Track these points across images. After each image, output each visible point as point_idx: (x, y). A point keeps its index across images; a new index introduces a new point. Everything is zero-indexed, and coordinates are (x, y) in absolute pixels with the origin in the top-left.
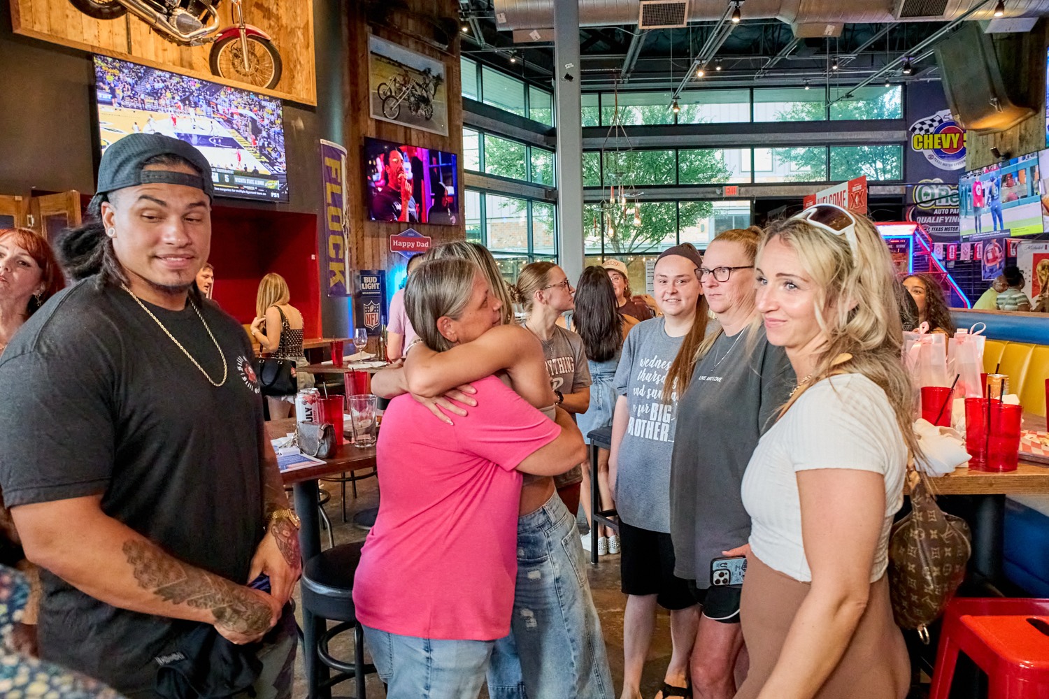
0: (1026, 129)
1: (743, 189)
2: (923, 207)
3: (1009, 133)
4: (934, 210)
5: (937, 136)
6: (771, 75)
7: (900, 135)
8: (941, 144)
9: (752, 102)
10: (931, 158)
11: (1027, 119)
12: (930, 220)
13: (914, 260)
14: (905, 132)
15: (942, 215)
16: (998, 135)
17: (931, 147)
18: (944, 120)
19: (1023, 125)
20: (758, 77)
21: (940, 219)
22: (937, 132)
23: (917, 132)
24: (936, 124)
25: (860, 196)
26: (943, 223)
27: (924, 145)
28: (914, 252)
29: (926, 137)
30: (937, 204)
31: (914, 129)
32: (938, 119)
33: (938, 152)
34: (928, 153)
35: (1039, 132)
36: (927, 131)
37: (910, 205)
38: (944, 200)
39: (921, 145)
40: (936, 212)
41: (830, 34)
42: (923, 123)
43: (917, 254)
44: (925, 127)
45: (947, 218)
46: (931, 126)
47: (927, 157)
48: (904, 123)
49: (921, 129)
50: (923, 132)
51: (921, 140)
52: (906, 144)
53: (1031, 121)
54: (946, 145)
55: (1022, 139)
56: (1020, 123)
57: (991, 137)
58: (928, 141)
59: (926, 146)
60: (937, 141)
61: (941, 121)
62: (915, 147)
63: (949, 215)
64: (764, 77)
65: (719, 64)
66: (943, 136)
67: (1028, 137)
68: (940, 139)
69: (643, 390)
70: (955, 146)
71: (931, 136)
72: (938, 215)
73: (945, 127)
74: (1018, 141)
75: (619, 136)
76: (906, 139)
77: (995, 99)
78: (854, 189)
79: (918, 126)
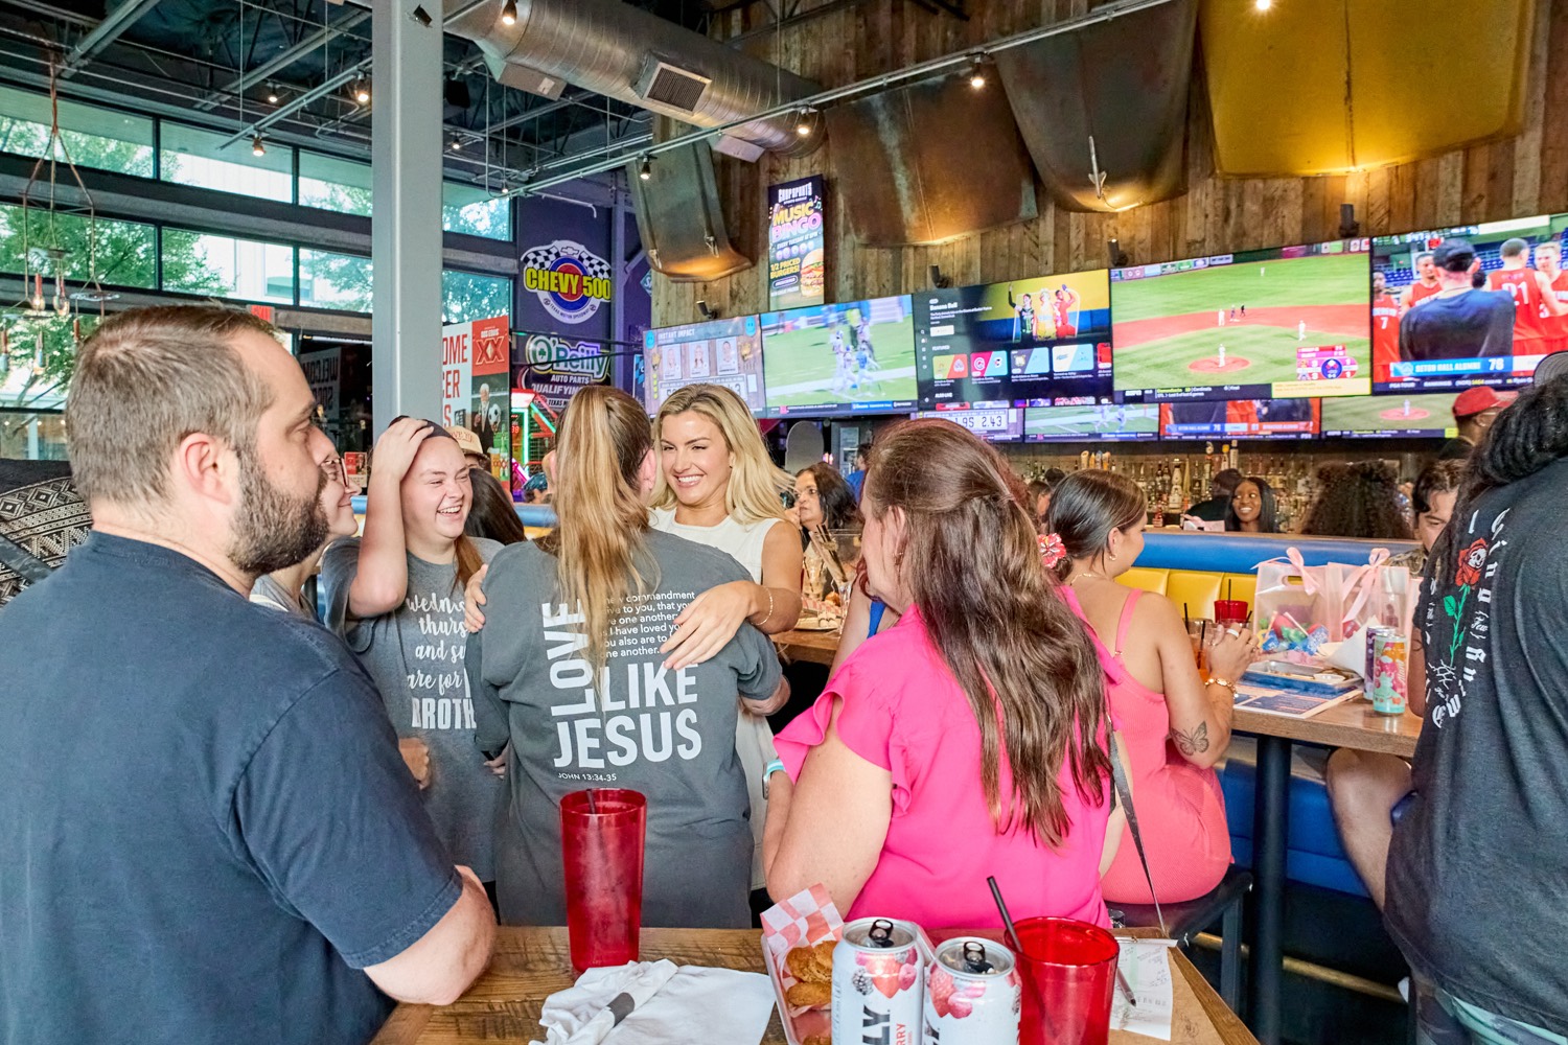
0: (739, 283)
1: (282, 314)
2: (539, 370)
3: (715, 285)
4: (550, 376)
5: (553, 274)
6: (348, 133)
7: (509, 264)
8: (557, 285)
9: (296, 174)
10: (547, 303)
11: (741, 271)
12: (546, 389)
13: (530, 444)
14: (515, 262)
15: (560, 383)
16: (700, 286)
17: (546, 287)
18: (562, 254)
19: (735, 277)
20: (322, 132)
21: (558, 389)
22: (553, 269)
23: (530, 264)
24: (552, 257)
25: (495, 346)
26: (561, 395)
27: (541, 284)
28: (530, 432)
29: (541, 272)
30: (555, 367)
31: (527, 260)
32: (554, 251)
33: (554, 295)
34: (543, 296)
35: (757, 290)
36: (542, 265)
37: (522, 366)
38: (562, 364)
39: (535, 282)
40: (553, 379)
41: (546, 92)
42: (537, 253)
43: (533, 436)
44: (540, 259)
45: (566, 389)
46: (546, 258)
47: (542, 301)
48: (513, 248)
49: (535, 261)
50: (537, 266)
51: (535, 276)
52: (516, 279)
53: (746, 274)
54: (564, 289)
55: (734, 296)
56: (731, 274)
57: (689, 286)
58: (543, 278)
59: (541, 287)
60: (554, 281)
61: (557, 255)
62: (528, 285)
63: (568, 384)
64: (332, 134)
65: (274, 92)
66: (561, 275)
67: (742, 294)
68: (557, 278)
69: (441, 649)
70: (574, 292)
71: (547, 273)
72: (555, 383)
73: (563, 264)
74: (728, 297)
75: (57, 180)
76: (516, 271)
77: (712, 239)
78: (484, 334)
79: (531, 256)
